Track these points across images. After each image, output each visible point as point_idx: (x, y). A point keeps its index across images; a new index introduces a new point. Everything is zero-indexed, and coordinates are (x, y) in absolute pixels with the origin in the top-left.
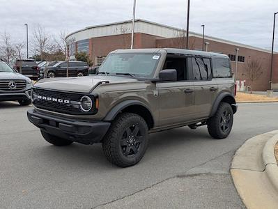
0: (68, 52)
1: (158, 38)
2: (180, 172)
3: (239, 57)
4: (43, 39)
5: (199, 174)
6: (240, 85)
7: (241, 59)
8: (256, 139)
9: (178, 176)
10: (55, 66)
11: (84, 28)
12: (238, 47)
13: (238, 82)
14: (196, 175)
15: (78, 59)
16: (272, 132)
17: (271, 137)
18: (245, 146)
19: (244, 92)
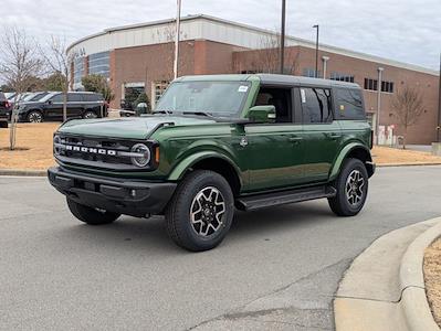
0: (73, 75)
1: (235, 50)
2: (233, 307)
3: (383, 83)
4: (22, 51)
5: (269, 312)
6: (386, 134)
7: (387, 87)
8: (397, 235)
9: (227, 316)
10: (43, 100)
11: (101, 31)
12: (382, 65)
13: (382, 128)
14: (263, 313)
15: (88, 88)
16: (429, 222)
17: (422, 231)
18: (372, 250)
19: (392, 146)
